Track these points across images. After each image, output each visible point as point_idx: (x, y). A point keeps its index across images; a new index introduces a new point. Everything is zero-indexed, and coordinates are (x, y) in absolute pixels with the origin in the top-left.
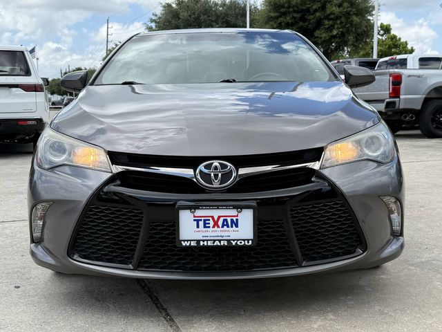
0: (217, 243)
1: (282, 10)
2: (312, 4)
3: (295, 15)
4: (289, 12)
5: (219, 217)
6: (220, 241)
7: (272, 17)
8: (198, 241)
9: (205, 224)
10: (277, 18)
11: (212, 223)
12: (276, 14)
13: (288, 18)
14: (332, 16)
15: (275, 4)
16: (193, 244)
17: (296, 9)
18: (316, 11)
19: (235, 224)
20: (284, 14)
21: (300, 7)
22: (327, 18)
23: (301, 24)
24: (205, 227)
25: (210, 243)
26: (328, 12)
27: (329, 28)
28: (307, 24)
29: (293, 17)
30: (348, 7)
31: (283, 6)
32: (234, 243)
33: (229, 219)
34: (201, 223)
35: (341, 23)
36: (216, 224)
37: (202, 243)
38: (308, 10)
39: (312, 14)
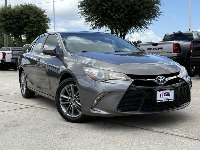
0: (166, 101)
1: (8, 17)
2: (22, 15)
3: (14, 20)
4: (11, 18)
5: (166, 93)
6: (166, 100)
7: (2, 20)
8: (161, 101)
9: (162, 95)
10: (5, 20)
11: (164, 95)
12: (5, 19)
13: (11, 21)
14: (32, 22)
15: (4, 14)
16: (160, 101)
17: (14, 17)
18: (24, 19)
19: (169, 94)
20: (8, 19)
21: (16, 16)
22: (30, 22)
23: (17, 24)
24: (162, 96)
25: (164, 101)
26: (30, 20)
27: (31, 27)
28: (20, 24)
29: (13, 21)
30: (39, 19)
31: (8, 15)
32: (169, 100)
33: (168, 93)
34: (161, 95)
35: (36, 25)
36: (165, 95)
37: (162, 101)
38: (20, 18)
39: (22, 20)
